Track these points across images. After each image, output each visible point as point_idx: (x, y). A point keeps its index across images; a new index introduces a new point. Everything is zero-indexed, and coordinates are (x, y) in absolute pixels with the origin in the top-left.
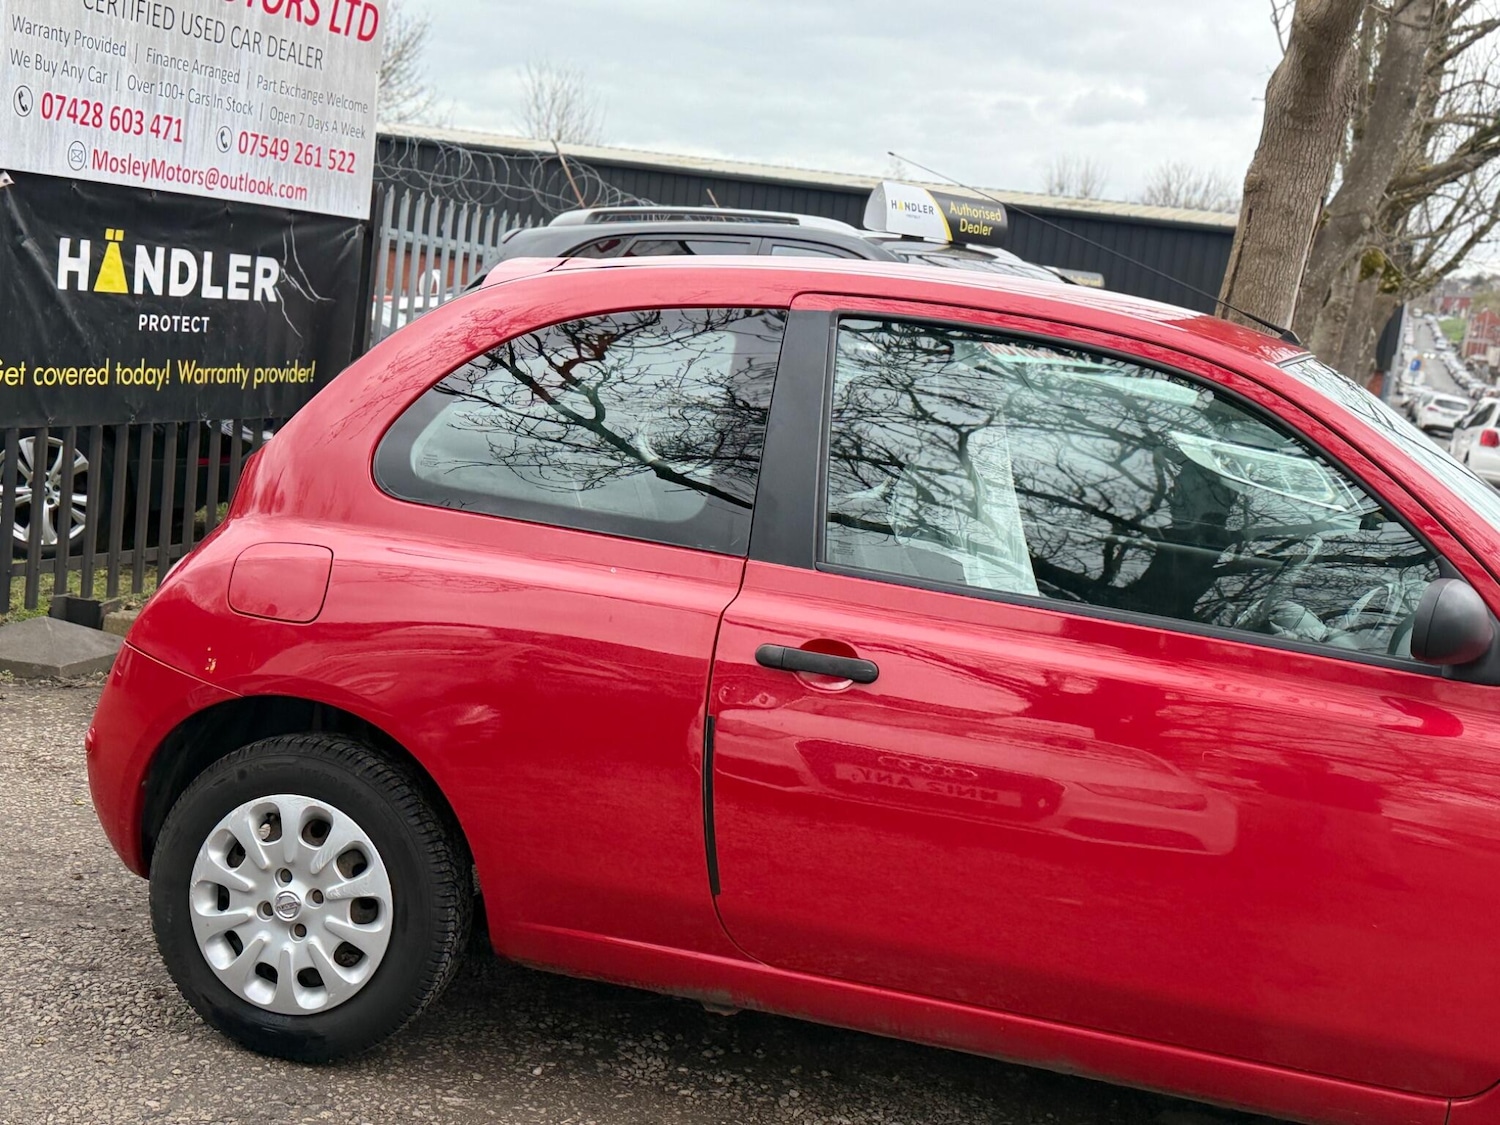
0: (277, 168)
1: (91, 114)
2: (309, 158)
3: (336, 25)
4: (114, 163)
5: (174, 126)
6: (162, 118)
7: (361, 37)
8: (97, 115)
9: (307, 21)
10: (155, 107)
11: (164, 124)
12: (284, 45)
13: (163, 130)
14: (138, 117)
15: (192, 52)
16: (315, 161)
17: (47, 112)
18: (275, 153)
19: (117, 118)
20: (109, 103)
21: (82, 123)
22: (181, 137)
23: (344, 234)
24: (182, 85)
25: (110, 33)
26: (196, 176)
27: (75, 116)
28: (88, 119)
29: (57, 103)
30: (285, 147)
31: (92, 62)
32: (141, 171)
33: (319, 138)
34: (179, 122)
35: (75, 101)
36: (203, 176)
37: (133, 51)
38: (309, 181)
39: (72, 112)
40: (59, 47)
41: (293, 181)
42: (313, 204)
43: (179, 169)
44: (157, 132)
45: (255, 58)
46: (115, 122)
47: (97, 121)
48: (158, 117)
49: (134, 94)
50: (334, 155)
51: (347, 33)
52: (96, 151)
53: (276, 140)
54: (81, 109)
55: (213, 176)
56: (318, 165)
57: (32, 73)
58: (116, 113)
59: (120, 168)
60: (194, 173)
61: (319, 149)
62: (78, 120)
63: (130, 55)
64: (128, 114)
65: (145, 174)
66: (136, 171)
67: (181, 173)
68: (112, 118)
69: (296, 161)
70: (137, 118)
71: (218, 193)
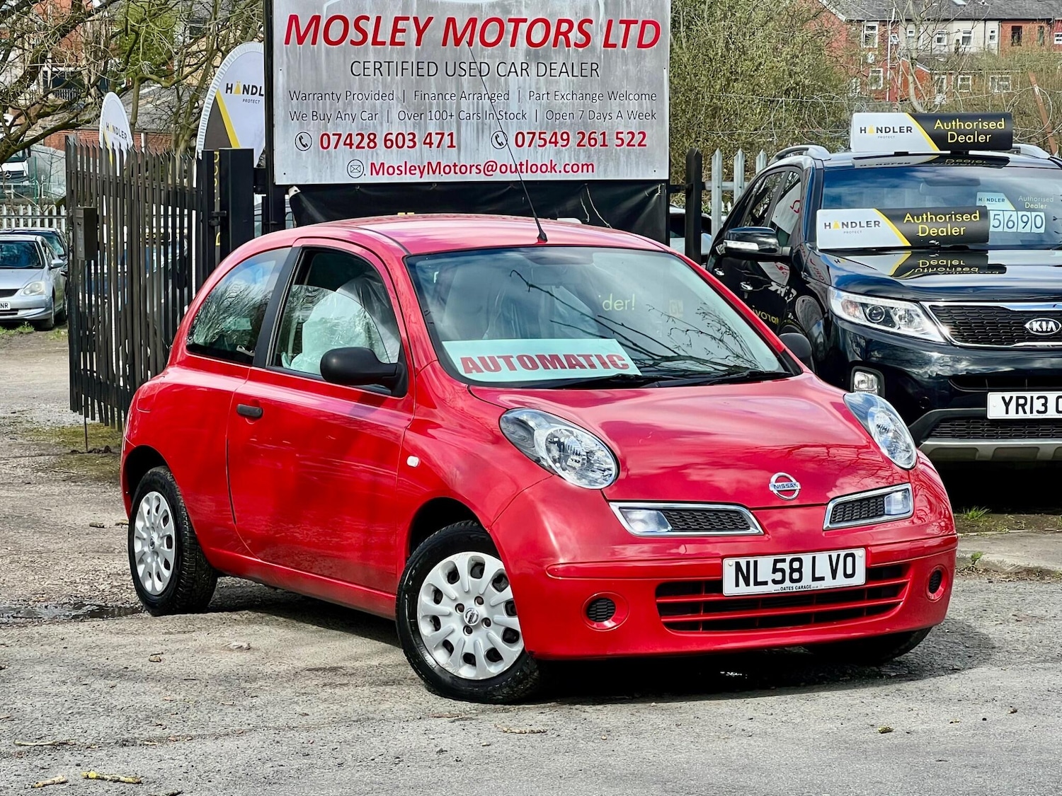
0: (558, 153)
1: (366, 140)
2: (593, 142)
3: (611, 41)
4: (391, 170)
5: (447, 139)
6: (433, 135)
7: (640, 45)
8: (371, 140)
9: (576, 45)
10: (426, 129)
11: (436, 139)
12: (553, 66)
13: (436, 143)
14: (411, 137)
15: (459, 86)
16: (600, 141)
17: (325, 145)
18: (556, 143)
19: (391, 141)
20: (382, 131)
21: (358, 147)
22: (454, 144)
23: (646, 193)
24: (451, 110)
25: (378, 88)
26: (474, 169)
27: (351, 145)
28: (364, 144)
29: (334, 139)
30: (565, 136)
31: (363, 108)
32: (417, 171)
33: (600, 125)
34: (451, 134)
35: (350, 135)
36: (482, 168)
37: (400, 95)
38: (595, 158)
39: (348, 142)
40: (331, 105)
41: (578, 160)
42: (602, 173)
43: (455, 166)
44: (431, 144)
45: (525, 80)
46: (389, 143)
47: (372, 144)
48: (430, 134)
49: (405, 122)
50: (620, 136)
51: (624, 46)
52: (372, 164)
53: (555, 134)
54: (356, 140)
55: (490, 167)
56: (604, 145)
57: (310, 122)
58: (389, 137)
59: (397, 171)
60: (471, 167)
61: (604, 134)
62: (354, 147)
63: (398, 98)
64: (400, 136)
65: (422, 173)
66: (412, 172)
67: (457, 169)
68: (386, 141)
69: (579, 145)
70: (407, 138)
71: (497, 177)
